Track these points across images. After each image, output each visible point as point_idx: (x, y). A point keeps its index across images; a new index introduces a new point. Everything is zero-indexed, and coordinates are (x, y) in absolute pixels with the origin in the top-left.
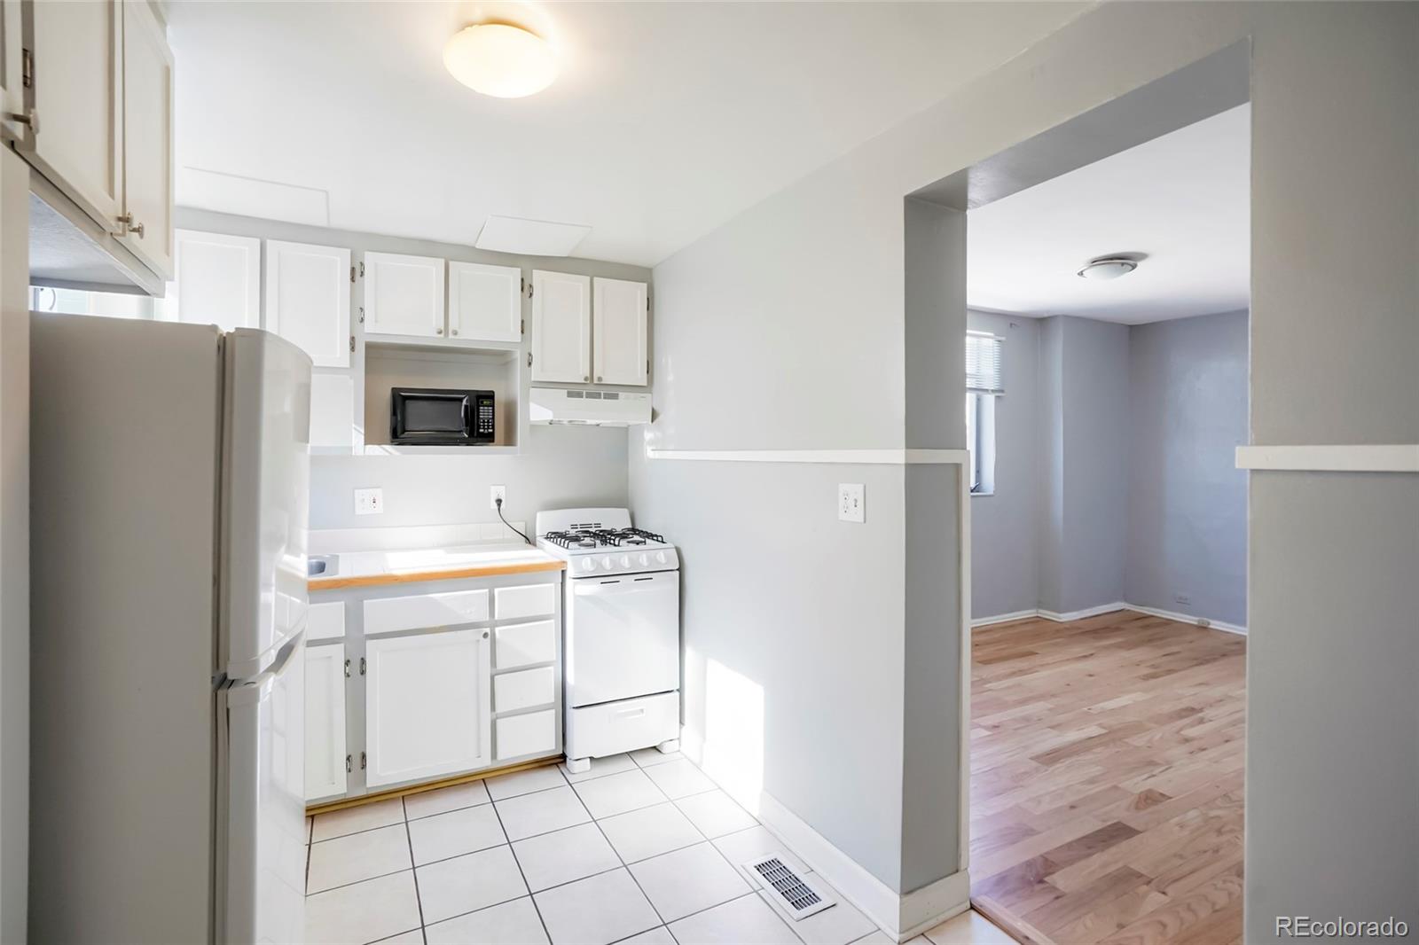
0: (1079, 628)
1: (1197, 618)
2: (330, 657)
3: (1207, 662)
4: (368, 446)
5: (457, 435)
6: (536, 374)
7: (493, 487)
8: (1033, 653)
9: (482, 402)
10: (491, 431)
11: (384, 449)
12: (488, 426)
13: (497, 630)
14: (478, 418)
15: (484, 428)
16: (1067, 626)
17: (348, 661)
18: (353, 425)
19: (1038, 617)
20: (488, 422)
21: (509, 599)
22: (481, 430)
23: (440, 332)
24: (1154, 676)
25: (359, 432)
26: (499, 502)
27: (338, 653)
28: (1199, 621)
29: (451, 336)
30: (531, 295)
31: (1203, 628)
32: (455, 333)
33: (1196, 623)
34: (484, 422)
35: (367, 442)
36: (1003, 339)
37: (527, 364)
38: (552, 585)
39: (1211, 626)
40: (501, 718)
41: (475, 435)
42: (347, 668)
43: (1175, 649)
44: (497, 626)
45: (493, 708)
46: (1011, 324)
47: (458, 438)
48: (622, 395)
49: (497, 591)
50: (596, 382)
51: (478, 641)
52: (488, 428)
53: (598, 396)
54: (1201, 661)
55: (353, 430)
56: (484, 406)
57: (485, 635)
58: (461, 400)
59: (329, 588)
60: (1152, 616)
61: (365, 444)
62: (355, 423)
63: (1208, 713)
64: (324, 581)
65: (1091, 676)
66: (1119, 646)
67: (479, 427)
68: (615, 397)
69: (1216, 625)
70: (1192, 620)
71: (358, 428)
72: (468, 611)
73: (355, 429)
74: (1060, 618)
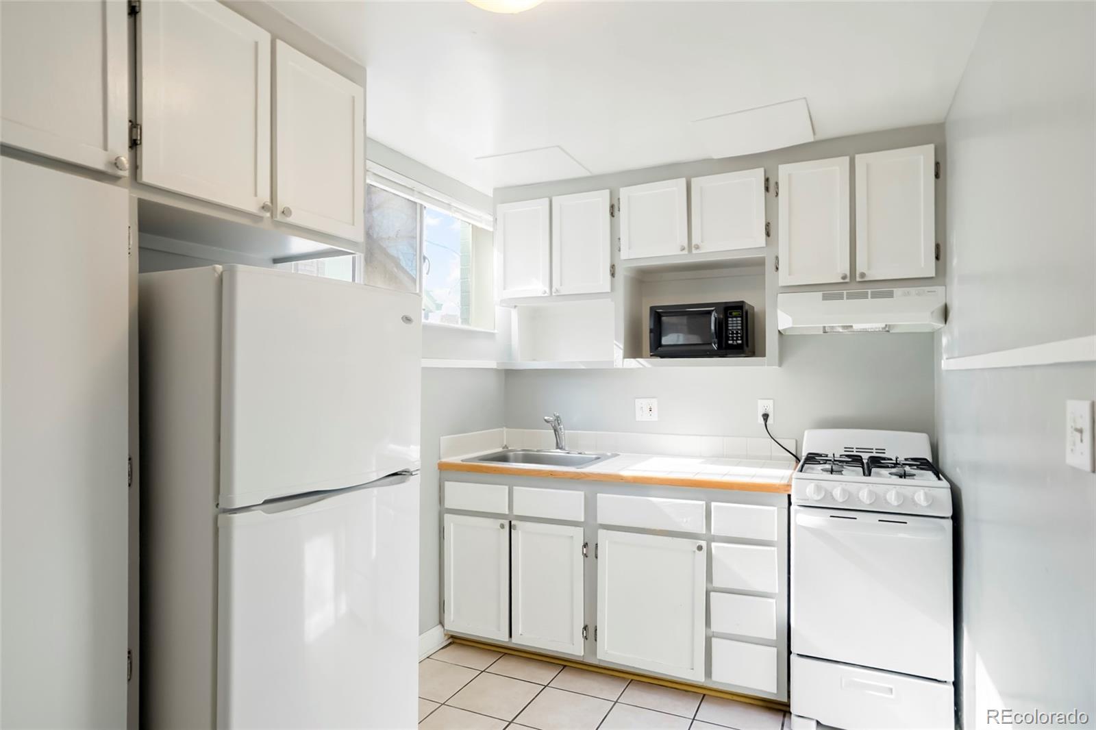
2: (572, 537)
4: (626, 360)
5: (707, 347)
6: (784, 278)
7: (759, 401)
9: (731, 314)
10: (739, 342)
11: (639, 362)
12: (737, 337)
13: (714, 545)
14: (727, 329)
15: (733, 340)
17: (587, 544)
18: (615, 342)
20: (737, 333)
21: (728, 516)
22: (730, 342)
23: (683, 249)
25: (620, 348)
26: (766, 416)
27: (578, 535)
29: (694, 251)
30: (777, 194)
32: (697, 247)
34: (733, 333)
35: (625, 357)
37: (774, 268)
38: (776, 508)
40: (717, 637)
41: (724, 346)
42: (585, 549)
44: (714, 541)
45: (708, 623)
47: (708, 351)
48: (898, 292)
49: (713, 504)
50: (858, 279)
51: (694, 552)
52: (737, 339)
53: (864, 296)
55: (615, 346)
56: (732, 317)
57: (700, 548)
58: (709, 313)
59: (571, 478)
61: (624, 357)
62: (616, 340)
64: (567, 472)
67: (728, 339)
68: (890, 295)
71: (617, 343)
72: (685, 520)
73: (616, 345)
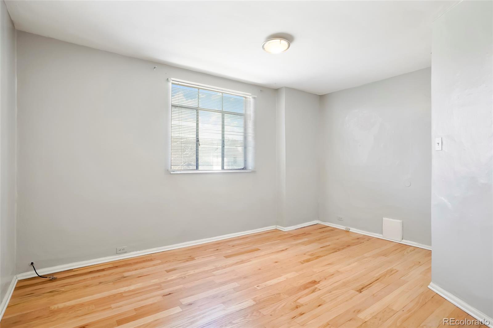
0: (292, 234)
1: (345, 227)
3: (339, 250)
8: (258, 250)
16: (286, 233)
19: (276, 229)
24: (308, 261)
28: (346, 228)
31: (347, 231)
33: (345, 229)
36: (256, 96)
39: (350, 231)
43: (327, 244)
46: (261, 90)
54: (336, 250)
60: (329, 226)
63: (322, 284)
65: (276, 262)
66: (303, 244)
69: (353, 230)
70: (343, 228)
74: (284, 230)
